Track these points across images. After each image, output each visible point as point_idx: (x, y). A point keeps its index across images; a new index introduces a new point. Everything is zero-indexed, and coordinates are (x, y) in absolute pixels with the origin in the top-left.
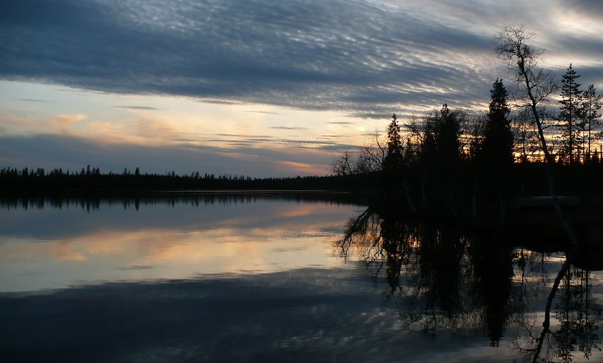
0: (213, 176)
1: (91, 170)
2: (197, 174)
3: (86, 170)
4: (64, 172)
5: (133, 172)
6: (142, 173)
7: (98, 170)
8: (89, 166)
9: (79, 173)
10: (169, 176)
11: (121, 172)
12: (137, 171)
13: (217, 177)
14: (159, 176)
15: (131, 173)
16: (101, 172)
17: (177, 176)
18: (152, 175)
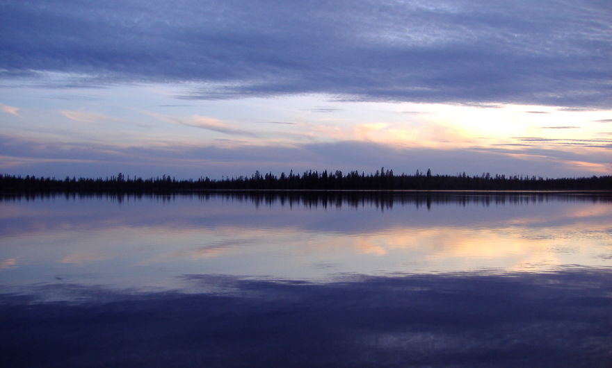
0: (503, 176)
1: (385, 172)
2: (488, 174)
3: (380, 172)
4: (360, 174)
5: (425, 173)
6: (433, 174)
7: (391, 172)
8: (383, 168)
9: (374, 175)
10: (460, 177)
11: (413, 174)
12: (429, 172)
13: (507, 177)
14: (449, 177)
15: (423, 174)
16: (395, 174)
17: (468, 177)
18: (443, 177)
